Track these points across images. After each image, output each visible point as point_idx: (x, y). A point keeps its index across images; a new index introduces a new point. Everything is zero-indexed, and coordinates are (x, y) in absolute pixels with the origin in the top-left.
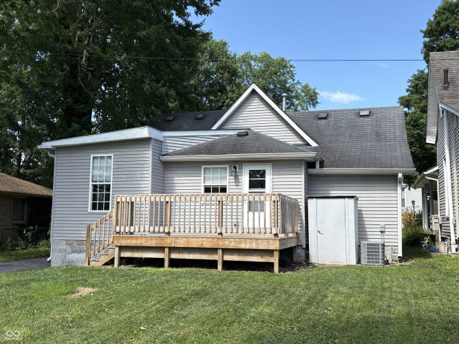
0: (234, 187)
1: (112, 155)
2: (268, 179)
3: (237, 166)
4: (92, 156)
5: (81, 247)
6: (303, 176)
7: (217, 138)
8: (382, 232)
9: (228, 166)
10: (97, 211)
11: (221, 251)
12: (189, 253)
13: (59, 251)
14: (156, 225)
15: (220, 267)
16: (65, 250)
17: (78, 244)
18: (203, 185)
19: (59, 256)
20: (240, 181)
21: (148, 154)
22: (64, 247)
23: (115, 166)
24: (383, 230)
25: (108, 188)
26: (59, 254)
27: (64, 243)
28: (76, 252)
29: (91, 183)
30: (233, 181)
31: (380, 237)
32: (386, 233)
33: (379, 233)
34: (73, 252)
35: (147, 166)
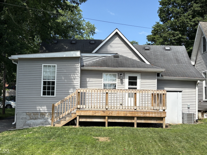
0: (120, 85)
1: (56, 65)
2: (139, 81)
3: (122, 74)
4: (43, 65)
5: (36, 116)
6: (156, 80)
7: (104, 58)
8: (189, 108)
9: (117, 74)
10: (46, 96)
11: (136, 118)
12: (118, 119)
13: (22, 119)
14: (81, 104)
15: (135, 126)
16: (25, 118)
17: (34, 115)
18: (103, 83)
19: (21, 122)
20: (124, 81)
21: (78, 66)
22: (25, 116)
23: (58, 72)
24: (188, 107)
25: (53, 83)
26: (21, 120)
27: (25, 114)
28: (33, 119)
29: (42, 80)
30: (120, 81)
31: (187, 110)
32: (190, 109)
33: (187, 109)
34: (31, 119)
35: (77, 72)
